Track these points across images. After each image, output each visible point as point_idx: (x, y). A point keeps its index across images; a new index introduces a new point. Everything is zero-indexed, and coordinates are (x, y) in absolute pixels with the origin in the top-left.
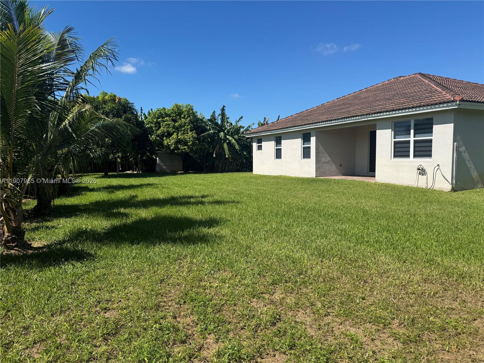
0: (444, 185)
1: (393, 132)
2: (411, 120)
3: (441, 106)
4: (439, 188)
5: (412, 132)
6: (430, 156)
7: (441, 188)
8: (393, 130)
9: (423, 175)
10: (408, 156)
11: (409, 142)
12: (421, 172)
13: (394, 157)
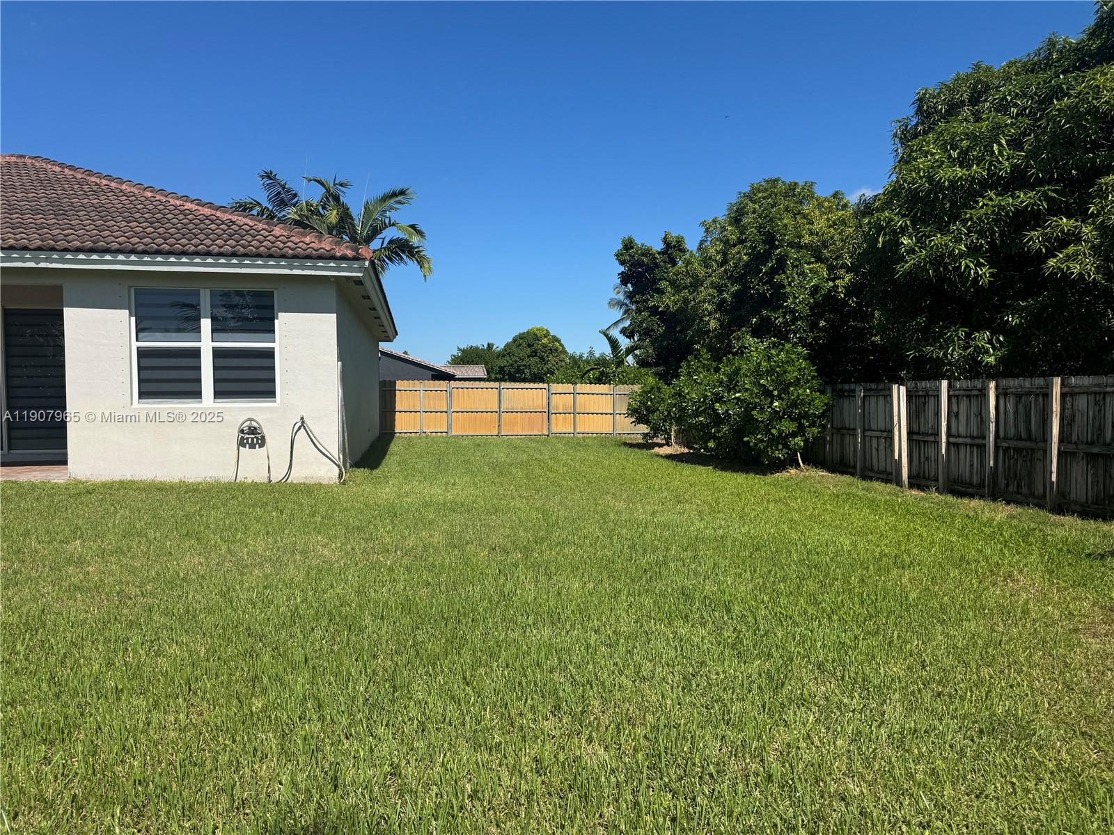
0: (320, 470)
1: (133, 319)
2: (202, 291)
3: (321, 264)
4: (306, 477)
5: (206, 324)
6: (271, 394)
7: (312, 478)
8: (134, 313)
9: (252, 446)
10: (197, 394)
11: (196, 353)
12: (247, 439)
13: (139, 398)
